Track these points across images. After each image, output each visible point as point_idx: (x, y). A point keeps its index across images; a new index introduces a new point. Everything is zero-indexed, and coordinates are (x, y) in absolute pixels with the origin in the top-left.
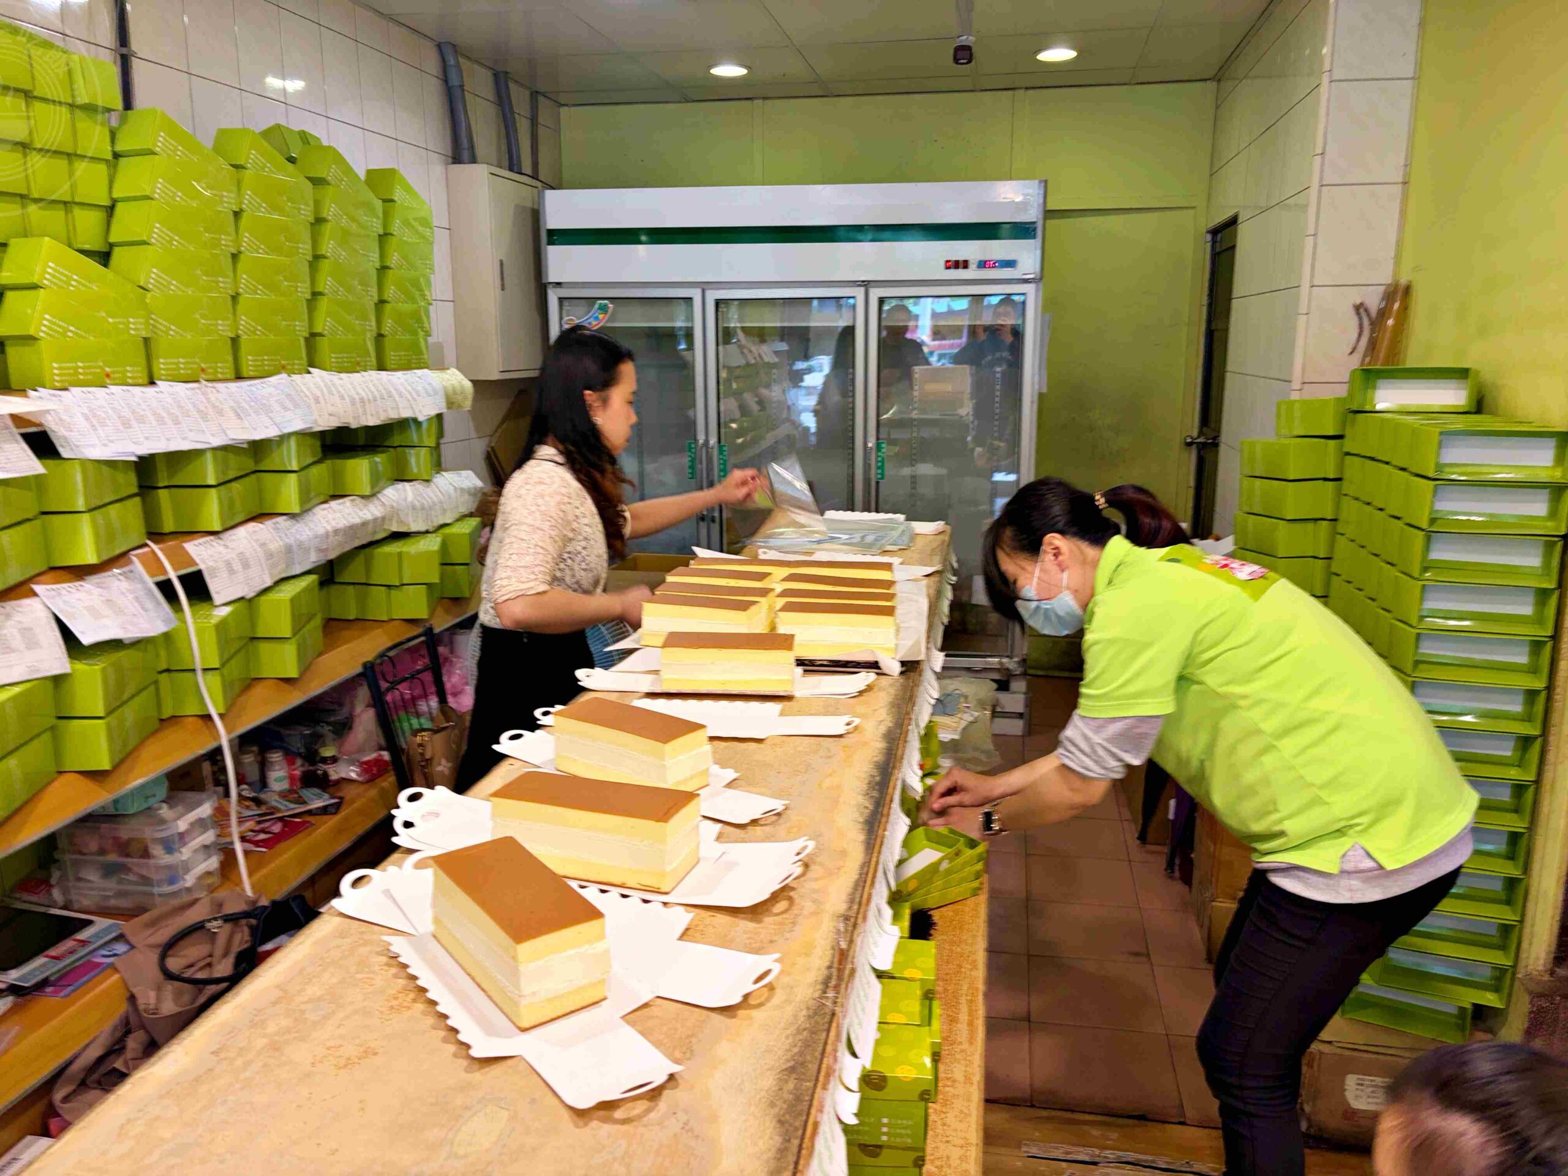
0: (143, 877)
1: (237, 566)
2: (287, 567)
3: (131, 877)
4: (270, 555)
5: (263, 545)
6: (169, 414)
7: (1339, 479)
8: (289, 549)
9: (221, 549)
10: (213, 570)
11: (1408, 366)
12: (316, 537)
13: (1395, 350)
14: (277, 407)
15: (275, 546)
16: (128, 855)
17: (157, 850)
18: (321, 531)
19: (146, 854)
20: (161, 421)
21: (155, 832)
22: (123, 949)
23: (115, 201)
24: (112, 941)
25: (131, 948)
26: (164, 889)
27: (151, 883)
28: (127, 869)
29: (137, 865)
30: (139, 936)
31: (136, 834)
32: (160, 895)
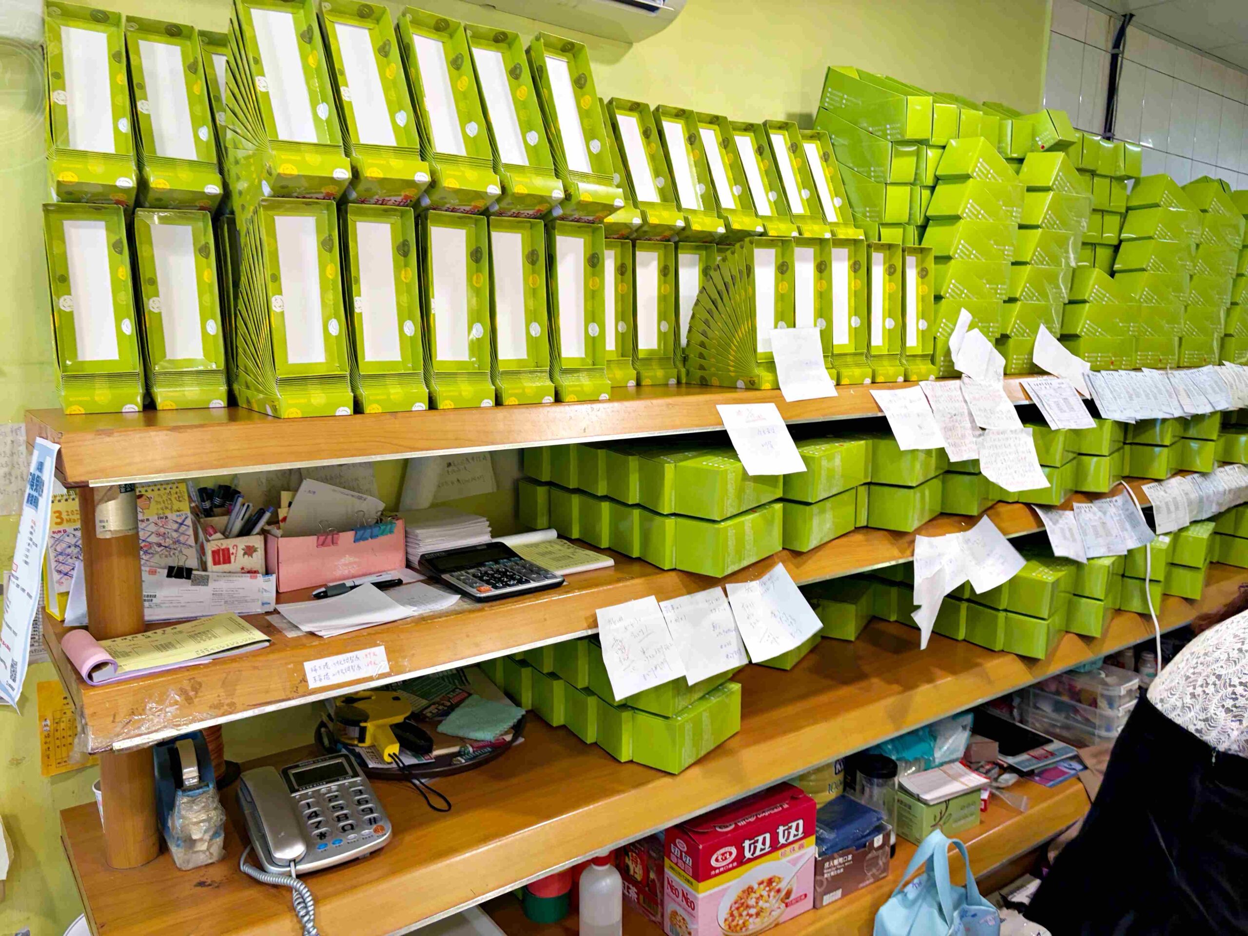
0: (1087, 720)
1: (1172, 508)
2: (1198, 513)
3: (1079, 718)
4: (1190, 503)
5: (1187, 494)
6: (1151, 391)
8: (1201, 500)
9: (1162, 493)
10: (1158, 507)
12: (1218, 493)
14: (1210, 390)
15: (1194, 496)
16: (1080, 701)
17: (1102, 703)
18: (1221, 489)
19: (1094, 703)
20: (1147, 396)
21: (1099, 689)
22: (1079, 767)
23: (1121, 242)
24: (1071, 758)
25: (1086, 768)
26: (1104, 733)
27: (1094, 726)
28: (1076, 711)
29: (1085, 710)
30: (1089, 762)
31: (1088, 688)
32: (1100, 737)
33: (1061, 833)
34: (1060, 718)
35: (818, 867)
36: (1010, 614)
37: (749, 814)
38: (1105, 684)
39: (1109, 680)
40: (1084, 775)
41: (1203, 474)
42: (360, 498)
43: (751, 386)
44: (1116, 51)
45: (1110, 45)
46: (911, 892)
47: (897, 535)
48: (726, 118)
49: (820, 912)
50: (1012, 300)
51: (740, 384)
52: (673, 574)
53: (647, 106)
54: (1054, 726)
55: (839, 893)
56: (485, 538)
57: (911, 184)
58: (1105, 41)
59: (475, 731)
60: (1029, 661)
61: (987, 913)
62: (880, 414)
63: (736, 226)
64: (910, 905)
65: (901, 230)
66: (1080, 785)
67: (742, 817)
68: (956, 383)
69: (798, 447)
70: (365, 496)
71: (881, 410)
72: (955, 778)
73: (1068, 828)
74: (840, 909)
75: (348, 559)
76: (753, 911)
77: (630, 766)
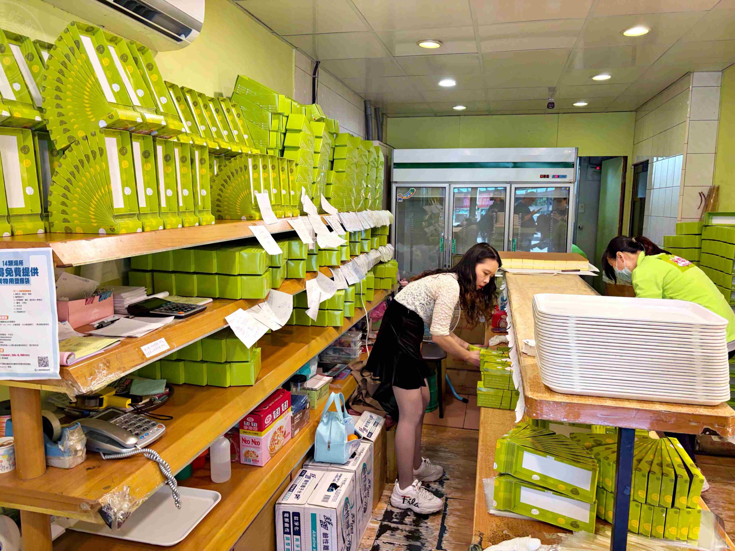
0: (347, 353)
3: (343, 353)
4: (366, 264)
5: (364, 261)
7: (700, 248)
8: (368, 263)
10: (360, 266)
11: (719, 212)
13: (714, 207)
15: (366, 262)
16: (344, 346)
17: (352, 345)
19: (349, 346)
21: (351, 339)
22: (349, 371)
23: (334, 159)
24: (346, 368)
25: (351, 370)
26: (353, 357)
27: (350, 355)
28: (342, 351)
29: (345, 349)
30: (352, 368)
31: (346, 340)
32: (352, 358)
33: (351, 395)
34: (337, 355)
35: (293, 419)
36: (329, 311)
37: (271, 402)
38: (350, 337)
39: (352, 336)
40: (353, 372)
41: (367, 253)
42: (86, 281)
43: (249, 218)
44: (314, 76)
45: (312, 73)
46: (325, 420)
47: (299, 280)
48: (204, 95)
49: (295, 439)
50: (314, 183)
51: (244, 218)
52: (241, 301)
53: (177, 86)
54: (334, 359)
55: (298, 430)
56: (144, 297)
57: (277, 131)
58: (310, 71)
59: (153, 390)
60: (336, 328)
61: (350, 419)
62: (292, 230)
63: (222, 147)
64: (327, 424)
65: (273, 151)
66: (352, 377)
67: (269, 403)
68: (306, 217)
69: (277, 243)
70: (88, 280)
71: (293, 228)
72: (320, 380)
73: (353, 393)
74: (300, 435)
75: (96, 310)
76: (276, 442)
77: (230, 388)
